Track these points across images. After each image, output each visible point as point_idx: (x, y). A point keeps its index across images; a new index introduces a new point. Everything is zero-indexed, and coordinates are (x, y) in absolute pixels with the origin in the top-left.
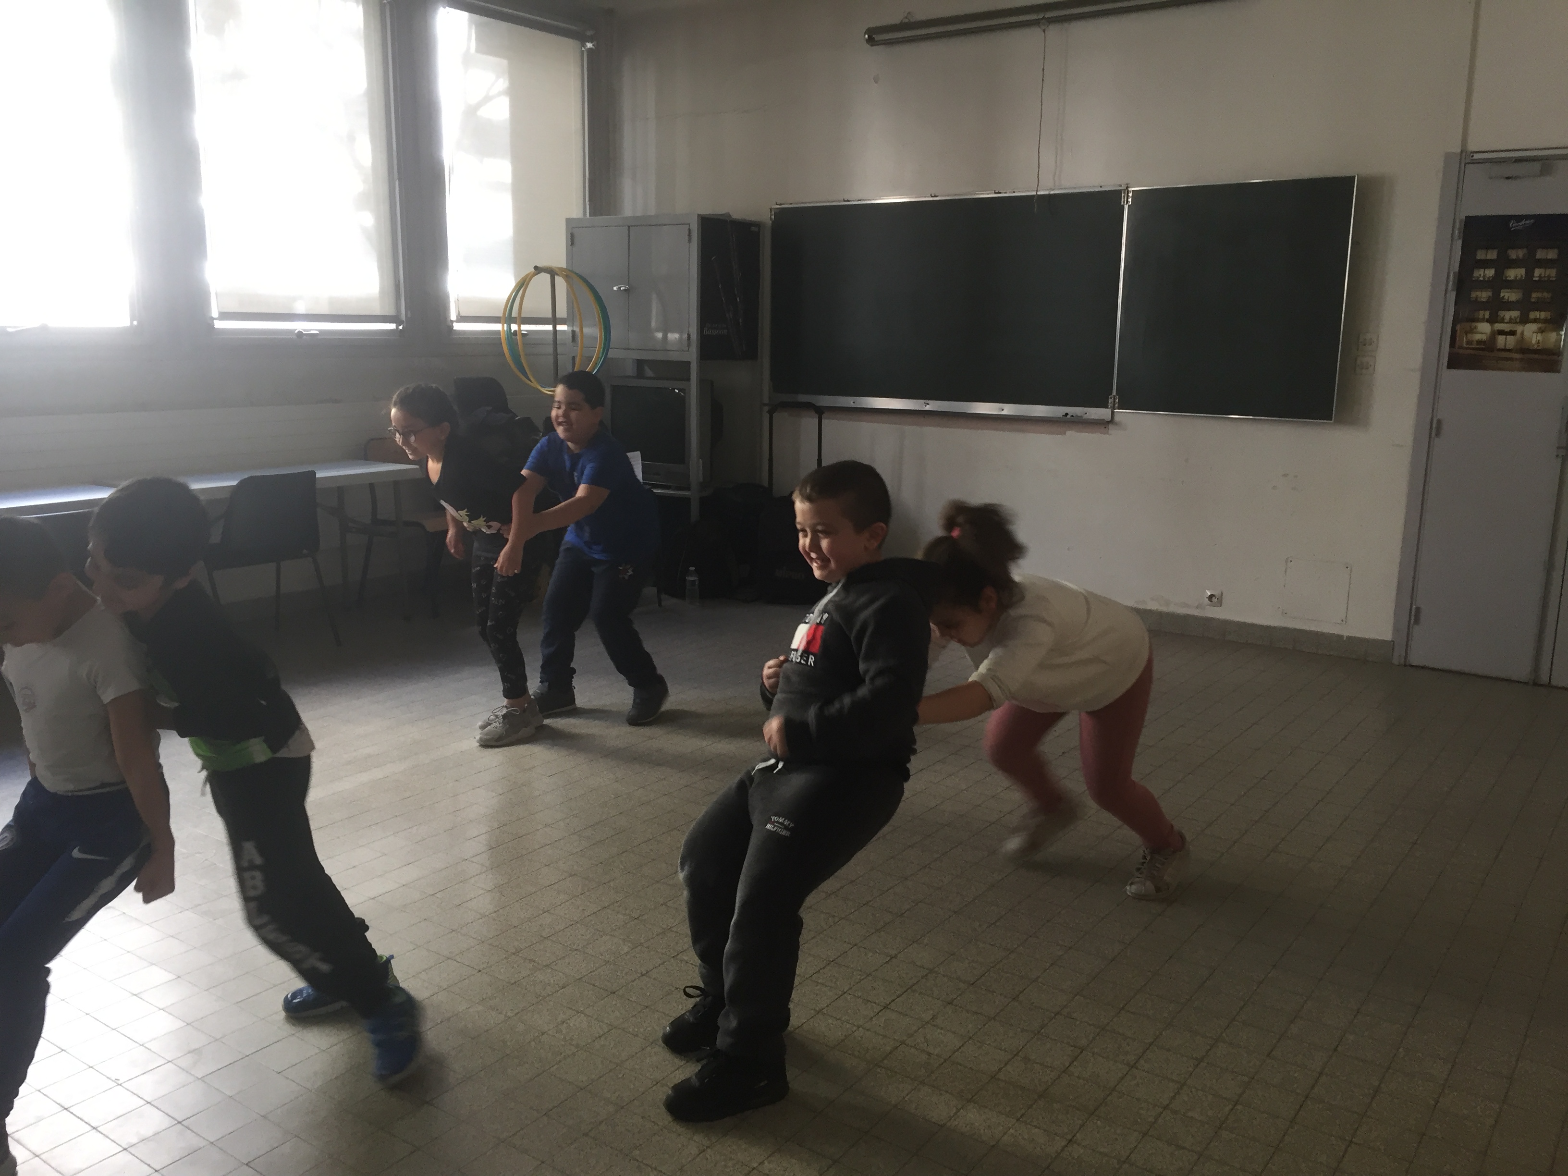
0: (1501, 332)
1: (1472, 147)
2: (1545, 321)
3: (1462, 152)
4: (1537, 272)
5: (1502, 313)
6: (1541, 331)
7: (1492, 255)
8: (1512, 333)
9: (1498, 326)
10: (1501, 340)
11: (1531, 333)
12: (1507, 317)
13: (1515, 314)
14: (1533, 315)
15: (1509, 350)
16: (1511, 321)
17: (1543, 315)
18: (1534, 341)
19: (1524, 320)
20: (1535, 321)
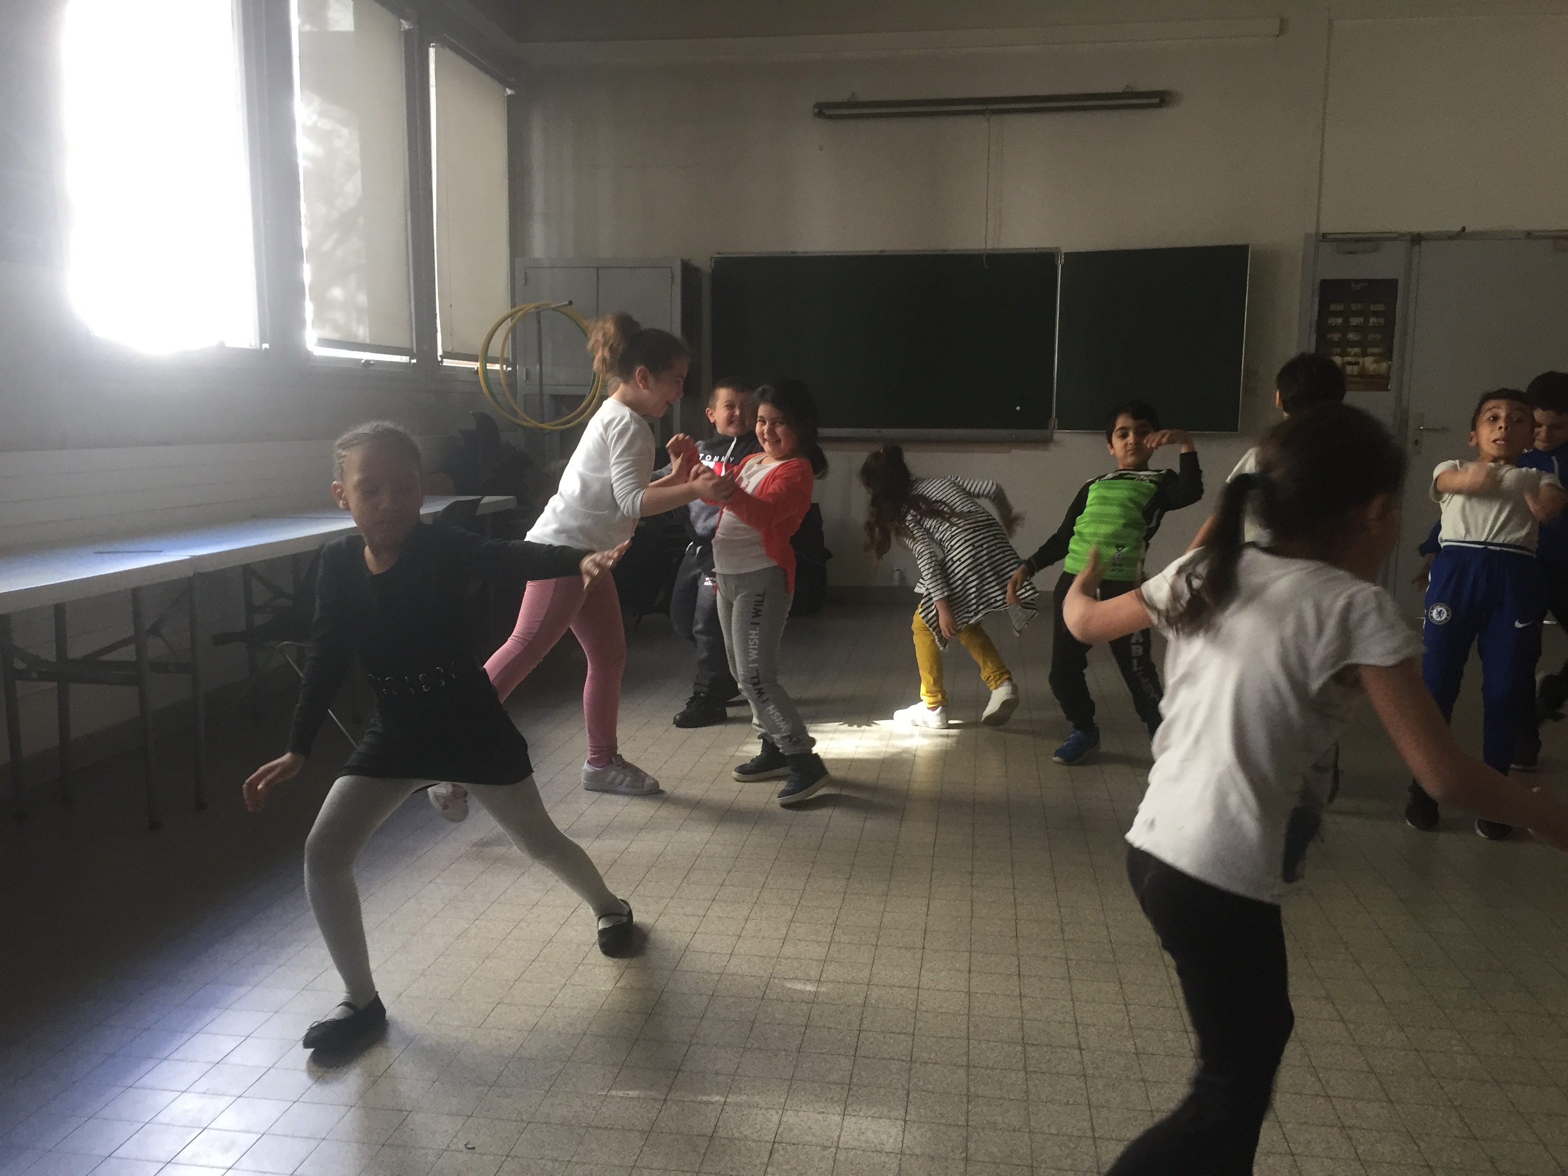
0: (1350, 363)
1: (1324, 229)
2: (1380, 354)
3: (1317, 232)
4: (1372, 320)
5: (1349, 349)
6: (1376, 362)
7: (1340, 307)
8: (1357, 363)
9: (1348, 359)
10: (1349, 369)
11: (1369, 363)
12: (1353, 353)
13: (1357, 350)
14: (1370, 350)
15: (1356, 376)
16: (1356, 355)
17: (1376, 350)
18: (1371, 369)
19: (1364, 354)
20: (1372, 355)
